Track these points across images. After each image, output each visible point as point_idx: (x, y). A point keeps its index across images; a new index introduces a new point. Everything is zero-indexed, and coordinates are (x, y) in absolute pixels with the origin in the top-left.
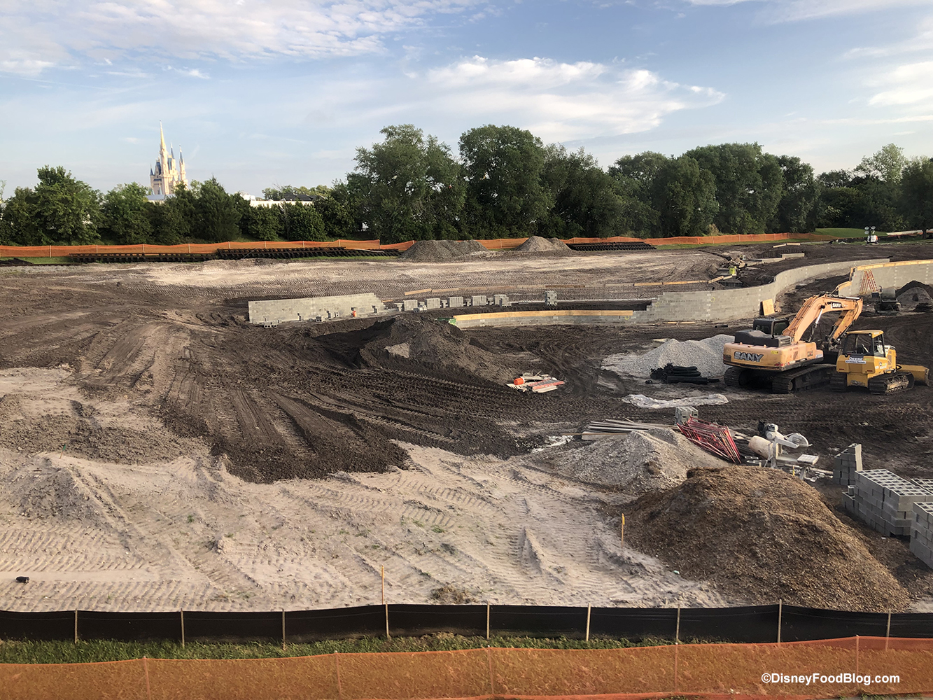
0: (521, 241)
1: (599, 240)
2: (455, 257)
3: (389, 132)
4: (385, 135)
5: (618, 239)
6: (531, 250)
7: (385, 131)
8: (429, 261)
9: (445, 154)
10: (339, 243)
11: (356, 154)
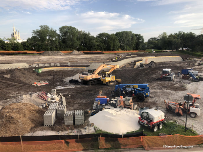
0: (72, 51)
1: (91, 52)
2: (53, 55)
3: (42, 27)
4: (40, 27)
5: (96, 51)
6: (73, 53)
7: (40, 26)
8: (47, 55)
9: (55, 32)
10: (26, 51)
11: (33, 31)
